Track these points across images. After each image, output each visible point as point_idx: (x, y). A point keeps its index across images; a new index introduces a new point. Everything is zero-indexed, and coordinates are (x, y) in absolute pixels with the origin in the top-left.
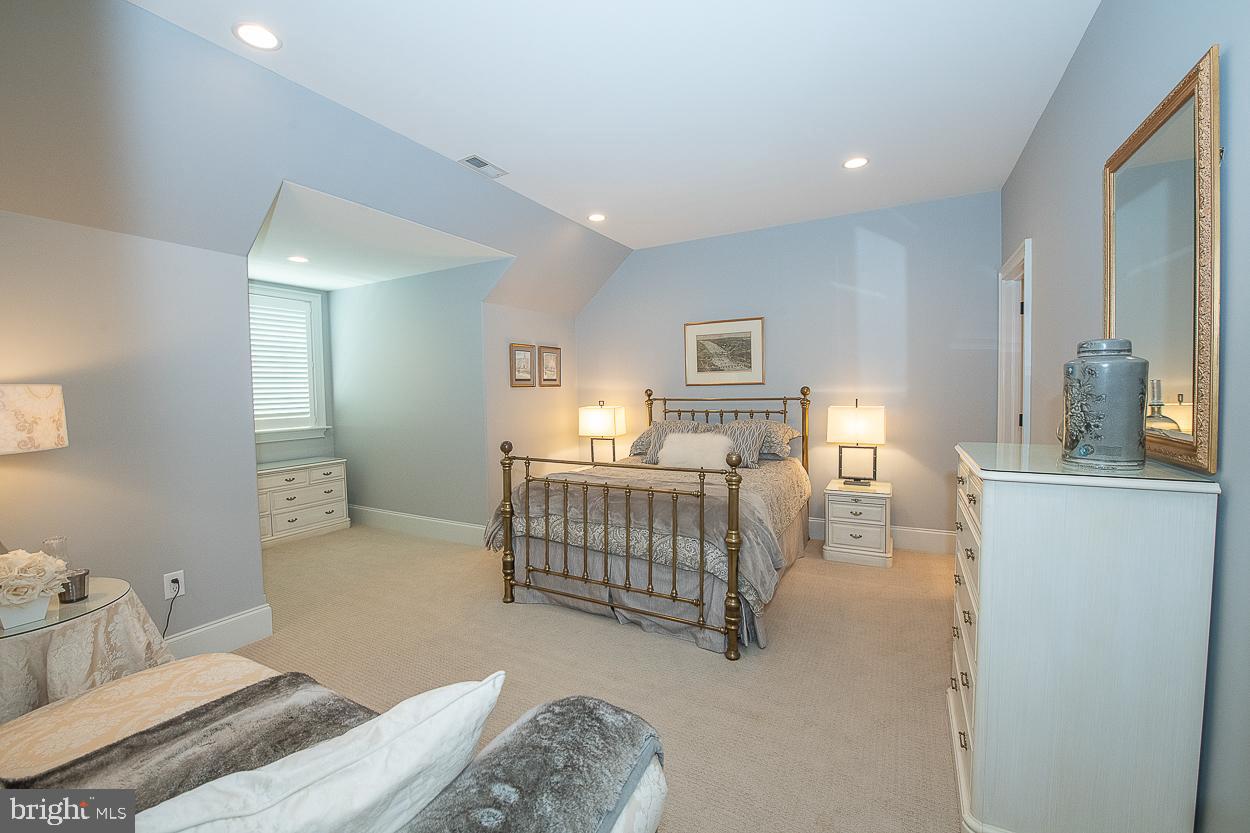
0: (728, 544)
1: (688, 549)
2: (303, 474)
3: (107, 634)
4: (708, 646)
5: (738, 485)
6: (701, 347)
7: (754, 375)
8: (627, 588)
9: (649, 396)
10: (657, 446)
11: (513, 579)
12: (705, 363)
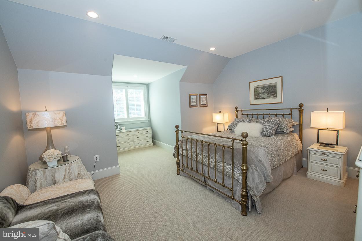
0: (242, 169)
1: (228, 168)
2: (141, 131)
3: (69, 170)
4: (235, 207)
5: (246, 146)
6: (256, 90)
7: (278, 99)
8: (209, 178)
9: (236, 109)
10: (235, 127)
11: (179, 167)
12: (257, 96)
